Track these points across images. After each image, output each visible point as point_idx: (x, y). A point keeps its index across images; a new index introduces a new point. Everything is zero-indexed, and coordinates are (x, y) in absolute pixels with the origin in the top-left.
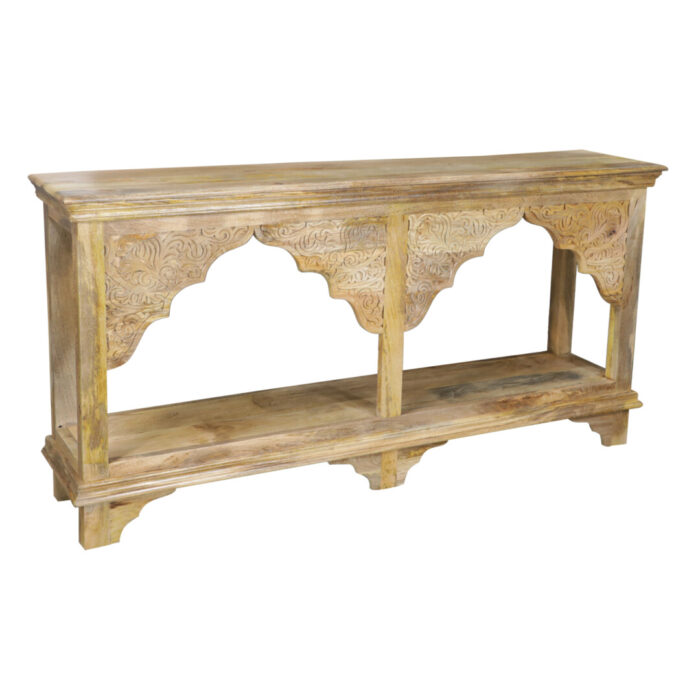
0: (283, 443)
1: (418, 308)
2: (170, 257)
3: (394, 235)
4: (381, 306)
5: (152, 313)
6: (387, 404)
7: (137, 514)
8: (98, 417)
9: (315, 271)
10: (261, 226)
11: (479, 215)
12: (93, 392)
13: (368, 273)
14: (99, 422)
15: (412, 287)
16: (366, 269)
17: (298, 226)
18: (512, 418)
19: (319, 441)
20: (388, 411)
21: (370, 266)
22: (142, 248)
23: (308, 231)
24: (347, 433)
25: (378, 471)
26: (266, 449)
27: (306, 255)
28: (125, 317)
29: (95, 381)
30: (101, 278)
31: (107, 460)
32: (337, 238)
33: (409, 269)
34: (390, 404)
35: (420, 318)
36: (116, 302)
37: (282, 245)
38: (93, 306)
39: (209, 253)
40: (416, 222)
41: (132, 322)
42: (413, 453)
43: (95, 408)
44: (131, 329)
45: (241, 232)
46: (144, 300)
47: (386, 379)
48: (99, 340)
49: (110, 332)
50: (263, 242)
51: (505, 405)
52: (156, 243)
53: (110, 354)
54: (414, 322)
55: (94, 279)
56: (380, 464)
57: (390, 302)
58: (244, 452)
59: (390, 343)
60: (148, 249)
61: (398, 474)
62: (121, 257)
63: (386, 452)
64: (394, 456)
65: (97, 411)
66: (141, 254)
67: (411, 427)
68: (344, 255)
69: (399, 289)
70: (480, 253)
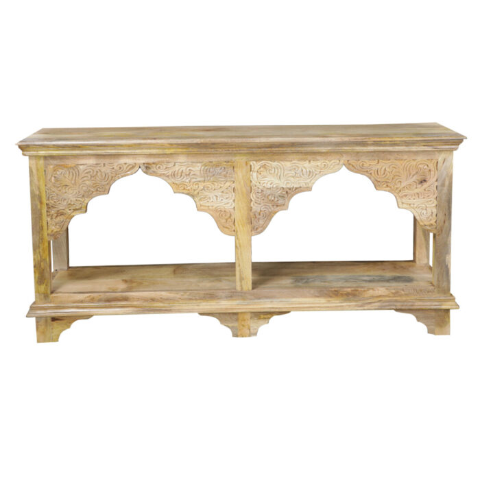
0: (165, 298)
1: (261, 222)
2: (85, 178)
3: (240, 174)
4: (232, 218)
5: (75, 210)
6: (241, 282)
7: (69, 327)
8: (42, 266)
9: (183, 193)
10: (144, 164)
11: (306, 164)
12: (40, 252)
13: (222, 196)
14: (43, 270)
15: (256, 208)
16: (220, 194)
17: (170, 165)
18: (342, 303)
19: (190, 299)
20: (241, 286)
21: (223, 192)
22: (68, 172)
23: (177, 168)
24: (211, 296)
25: (236, 324)
26: (153, 300)
27: (177, 182)
28: (58, 211)
29: (40, 245)
30: (43, 188)
31: (49, 292)
32: (198, 173)
33: (253, 196)
34: (243, 282)
35: (264, 228)
36: (52, 202)
37: (160, 176)
38: (39, 203)
39: (110, 178)
40: (256, 165)
41: (62, 214)
42: (262, 316)
43: (41, 261)
44: (61, 218)
45: (131, 166)
46: (69, 202)
47: (239, 265)
48: (42, 222)
49: (49, 219)
50: (146, 173)
51: (336, 294)
52: (76, 170)
53: (50, 232)
54: (259, 230)
55: (39, 188)
56: (237, 320)
57: (239, 215)
58: (138, 299)
59: (241, 242)
60: (71, 173)
61: (251, 329)
62: (55, 177)
63: (242, 313)
64: (248, 316)
65: (42, 263)
66: (67, 176)
67: (259, 299)
68: (204, 184)
69: (245, 208)
70: (309, 189)
